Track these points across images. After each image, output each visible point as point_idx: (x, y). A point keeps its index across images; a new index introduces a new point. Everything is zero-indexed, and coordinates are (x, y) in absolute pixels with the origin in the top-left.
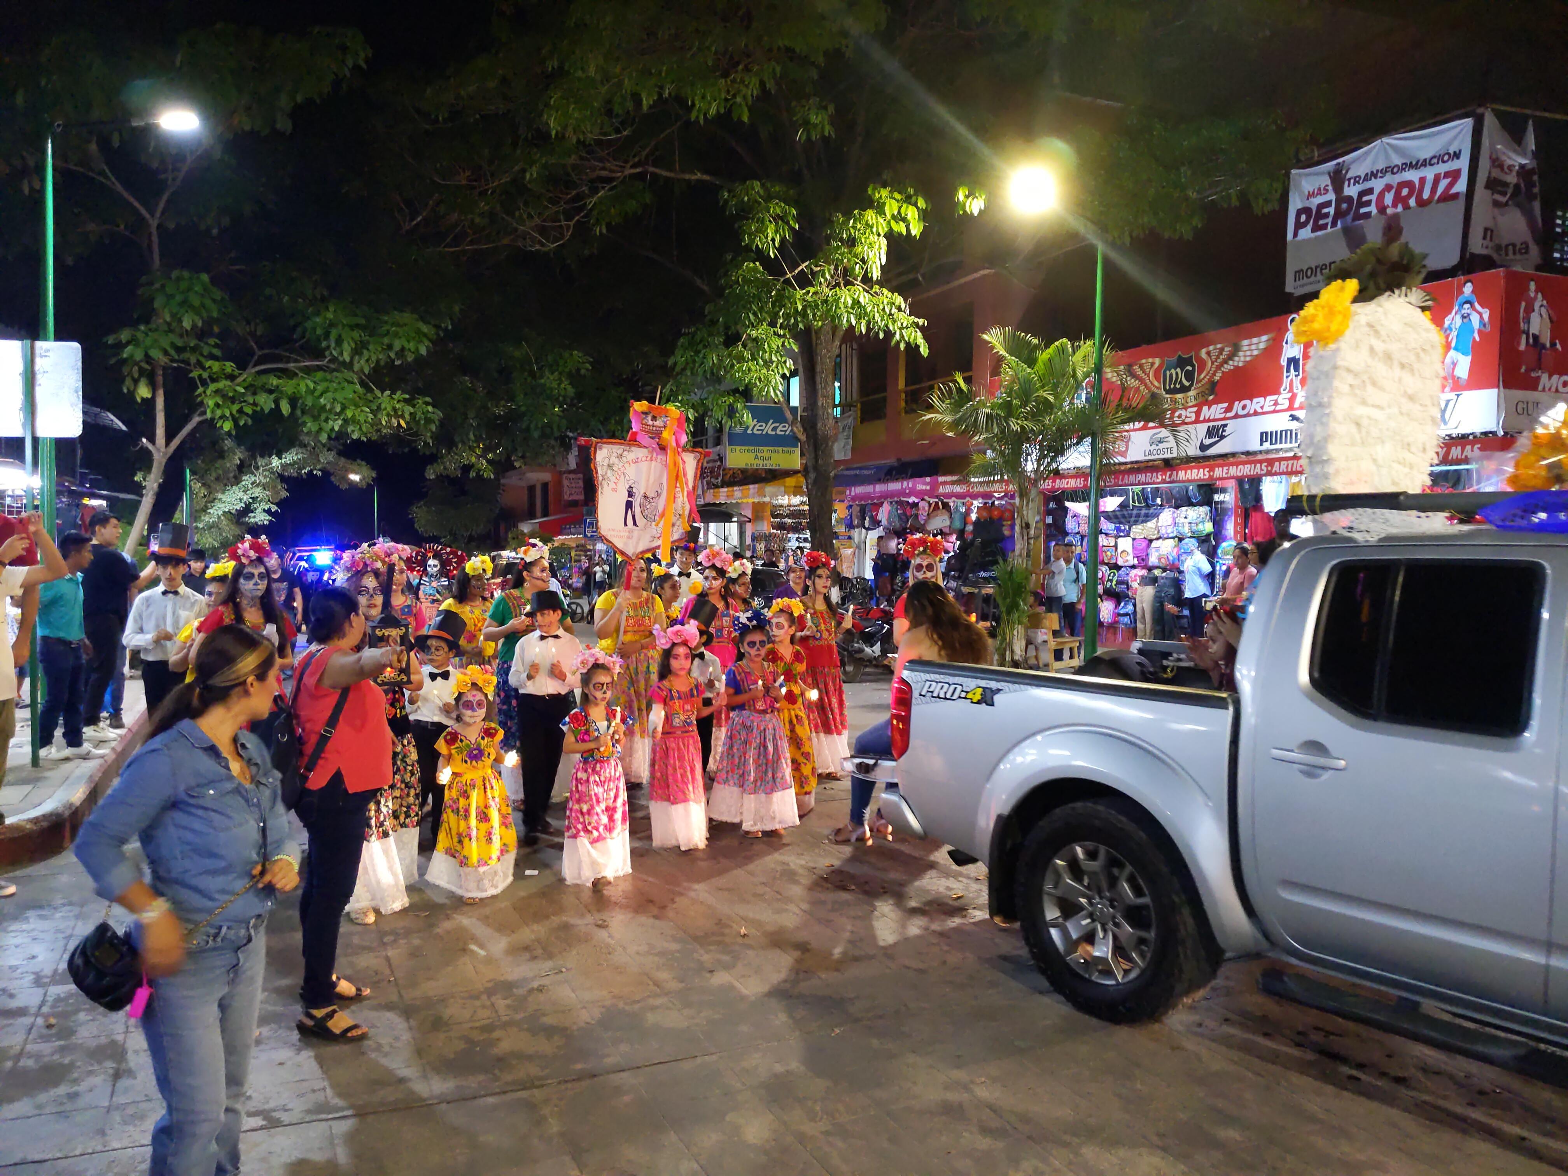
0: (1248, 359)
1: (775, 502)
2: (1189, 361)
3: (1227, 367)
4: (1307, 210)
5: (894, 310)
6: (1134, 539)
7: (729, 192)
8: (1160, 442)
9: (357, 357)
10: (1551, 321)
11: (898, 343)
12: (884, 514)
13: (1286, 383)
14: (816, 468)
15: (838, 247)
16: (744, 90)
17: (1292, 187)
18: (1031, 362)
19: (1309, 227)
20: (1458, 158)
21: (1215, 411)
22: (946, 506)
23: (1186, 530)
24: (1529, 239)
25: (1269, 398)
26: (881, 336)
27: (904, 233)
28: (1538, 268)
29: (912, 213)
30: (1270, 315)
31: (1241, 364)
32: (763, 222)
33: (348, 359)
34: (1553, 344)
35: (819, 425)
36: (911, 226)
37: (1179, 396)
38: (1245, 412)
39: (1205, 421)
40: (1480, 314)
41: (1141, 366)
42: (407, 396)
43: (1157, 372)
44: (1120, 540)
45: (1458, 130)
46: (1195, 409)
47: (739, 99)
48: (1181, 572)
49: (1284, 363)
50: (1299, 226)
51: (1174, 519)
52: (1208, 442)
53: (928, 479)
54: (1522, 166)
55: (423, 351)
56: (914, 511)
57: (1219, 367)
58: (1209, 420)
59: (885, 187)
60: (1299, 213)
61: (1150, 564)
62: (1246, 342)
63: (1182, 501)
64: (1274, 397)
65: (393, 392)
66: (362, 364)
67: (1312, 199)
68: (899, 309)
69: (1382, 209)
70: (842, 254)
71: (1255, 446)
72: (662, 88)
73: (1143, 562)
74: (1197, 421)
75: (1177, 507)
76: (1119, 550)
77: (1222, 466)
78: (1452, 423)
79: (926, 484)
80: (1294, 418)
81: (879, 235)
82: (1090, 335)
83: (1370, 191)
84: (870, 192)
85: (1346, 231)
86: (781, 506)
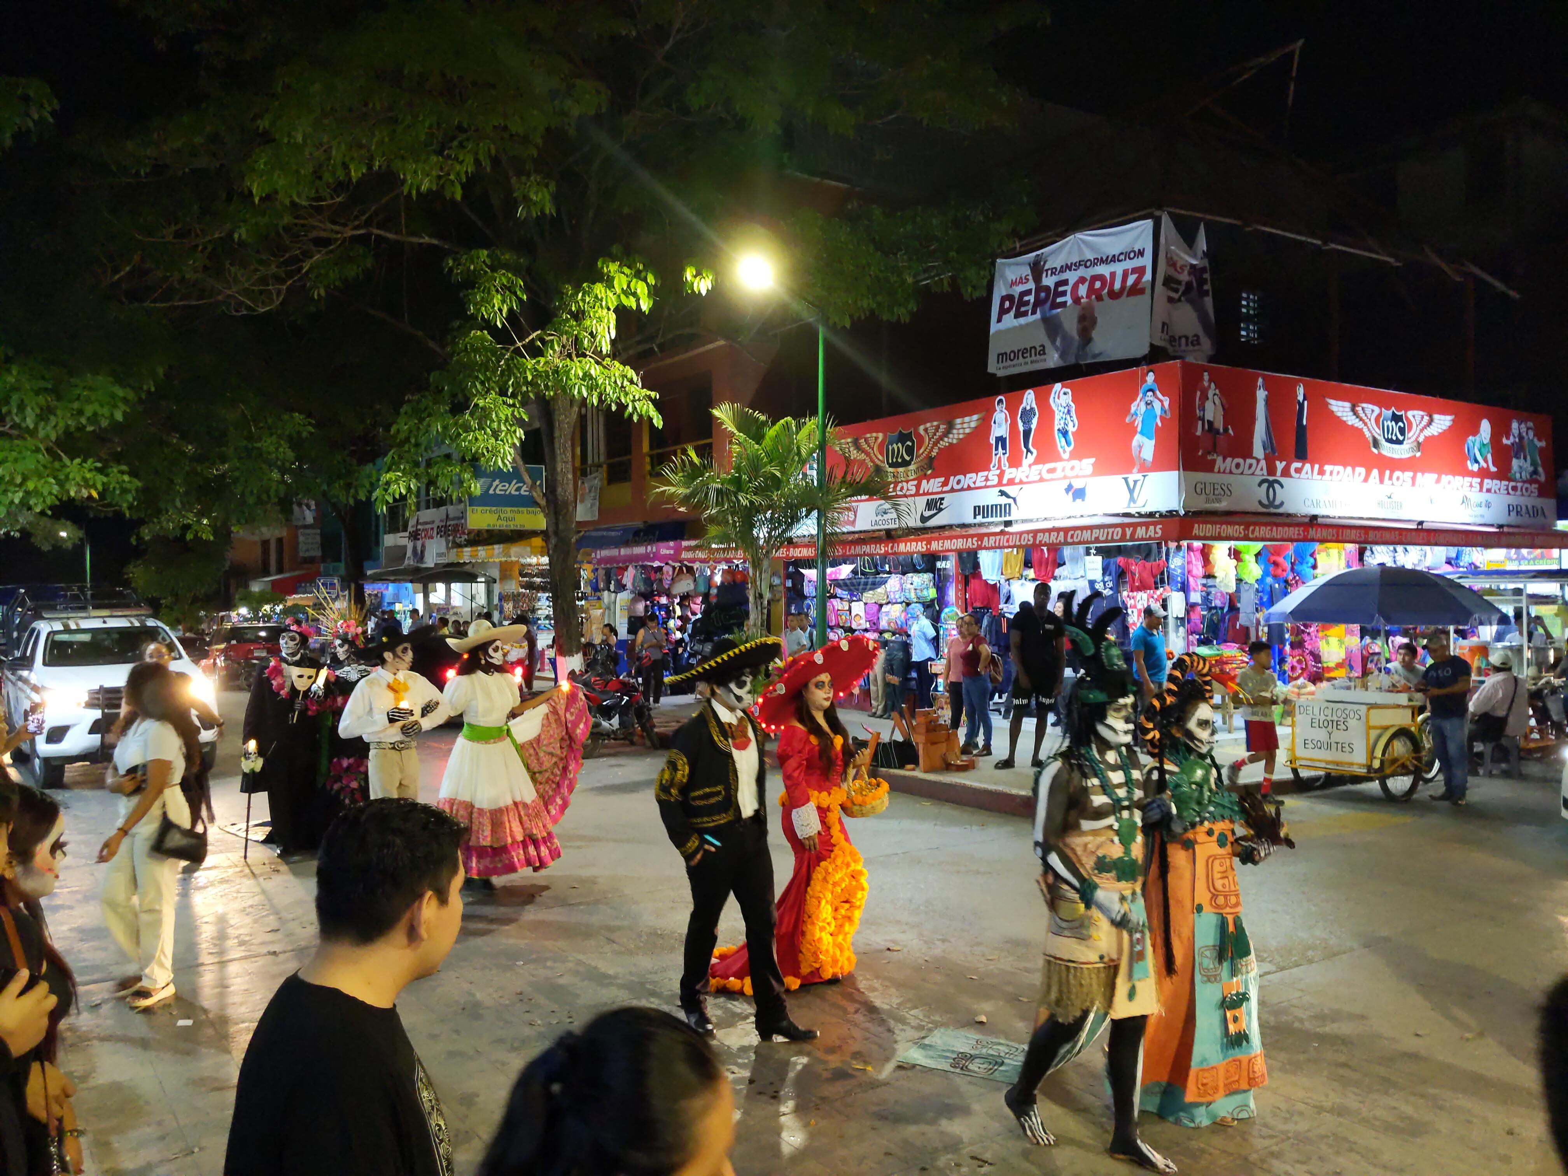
0: (961, 436)
1: (523, 561)
2: (908, 437)
3: (943, 444)
4: (1010, 298)
5: (626, 383)
6: (866, 604)
7: (454, 260)
8: (885, 513)
9: (43, 423)
10: (1224, 409)
11: (631, 415)
12: (629, 577)
13: (995, 460)
14: (556, 533)
15: (567, 320)
16: (458, 167)
17: (997, 275)
18: (758, 438)
19: (1012, 313)
20: (1142, 255)
21: (933, 485)
22: (690, 570)
23: (913, 596)
24: (1200, 332)
25: (980, 474)
26: (614, 408)
27: (634, 308)
28: (1211, 360)
29: (641, 288)
30: (977, 396)
31: (955, 441)
32: (489, 293)
33: (31, 426)
34: (1226, 430)
35: (559, 490)
36: (641, 302)
37: (901, 470)
38: (959, 487)
39: (924, 494)
40: (1161, 401)
41: (866, 440)
42: (99, 465)
43: (881, 446)
44: (853, 604)
45: (1140, 229)
46: (915, 482)
47: (452, 177)
48: (909, 636)
49: (993, 441)
50: (1003, 312)
51: (901, 585)
52: (927, 514)
53: (672, 544)
54: (1193, 266)
55: (119, 416)
56: (658, 575)
57: (936, 444)
58: (928, 494)
59: (614, 261)
60: (1003, 299)
61: (881, 628)
62: (959, 421)
63: (907, 567)
64: (985, 473)
65: (85, 461)
66: (50, 431)
67: (1014, 287)
68: (631, 382)
69: (1077, 300)
70: (570, 327)
71: (969, 519)
72: (372, 159)
73: (874, 626)
74: (917, 494)
75: (904, 574)
76: (853, 614)
77: (938, 539)
78: (1140, 503)
79: (670, 548)
80: (1003, 493)
81: (609, 309)
82: (814, 413)
83: (1065, 282)
84: (599, 264)
85: (1045, 320)
86: (530, 565)
